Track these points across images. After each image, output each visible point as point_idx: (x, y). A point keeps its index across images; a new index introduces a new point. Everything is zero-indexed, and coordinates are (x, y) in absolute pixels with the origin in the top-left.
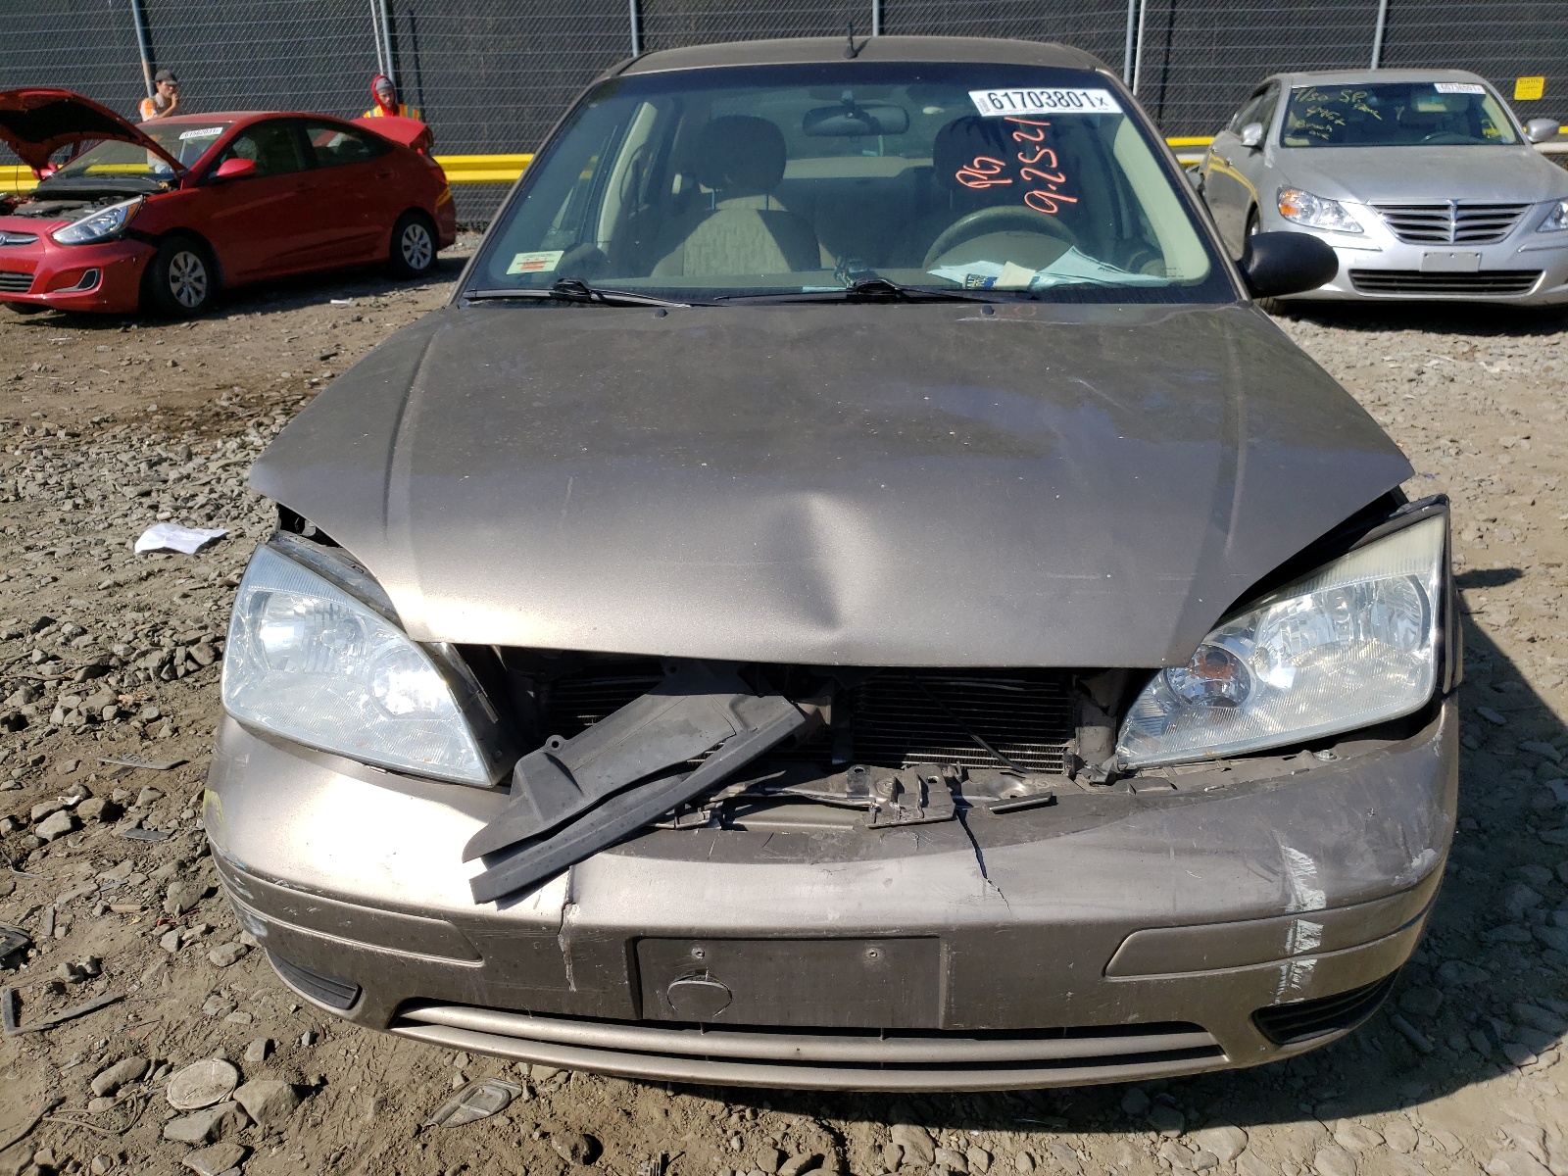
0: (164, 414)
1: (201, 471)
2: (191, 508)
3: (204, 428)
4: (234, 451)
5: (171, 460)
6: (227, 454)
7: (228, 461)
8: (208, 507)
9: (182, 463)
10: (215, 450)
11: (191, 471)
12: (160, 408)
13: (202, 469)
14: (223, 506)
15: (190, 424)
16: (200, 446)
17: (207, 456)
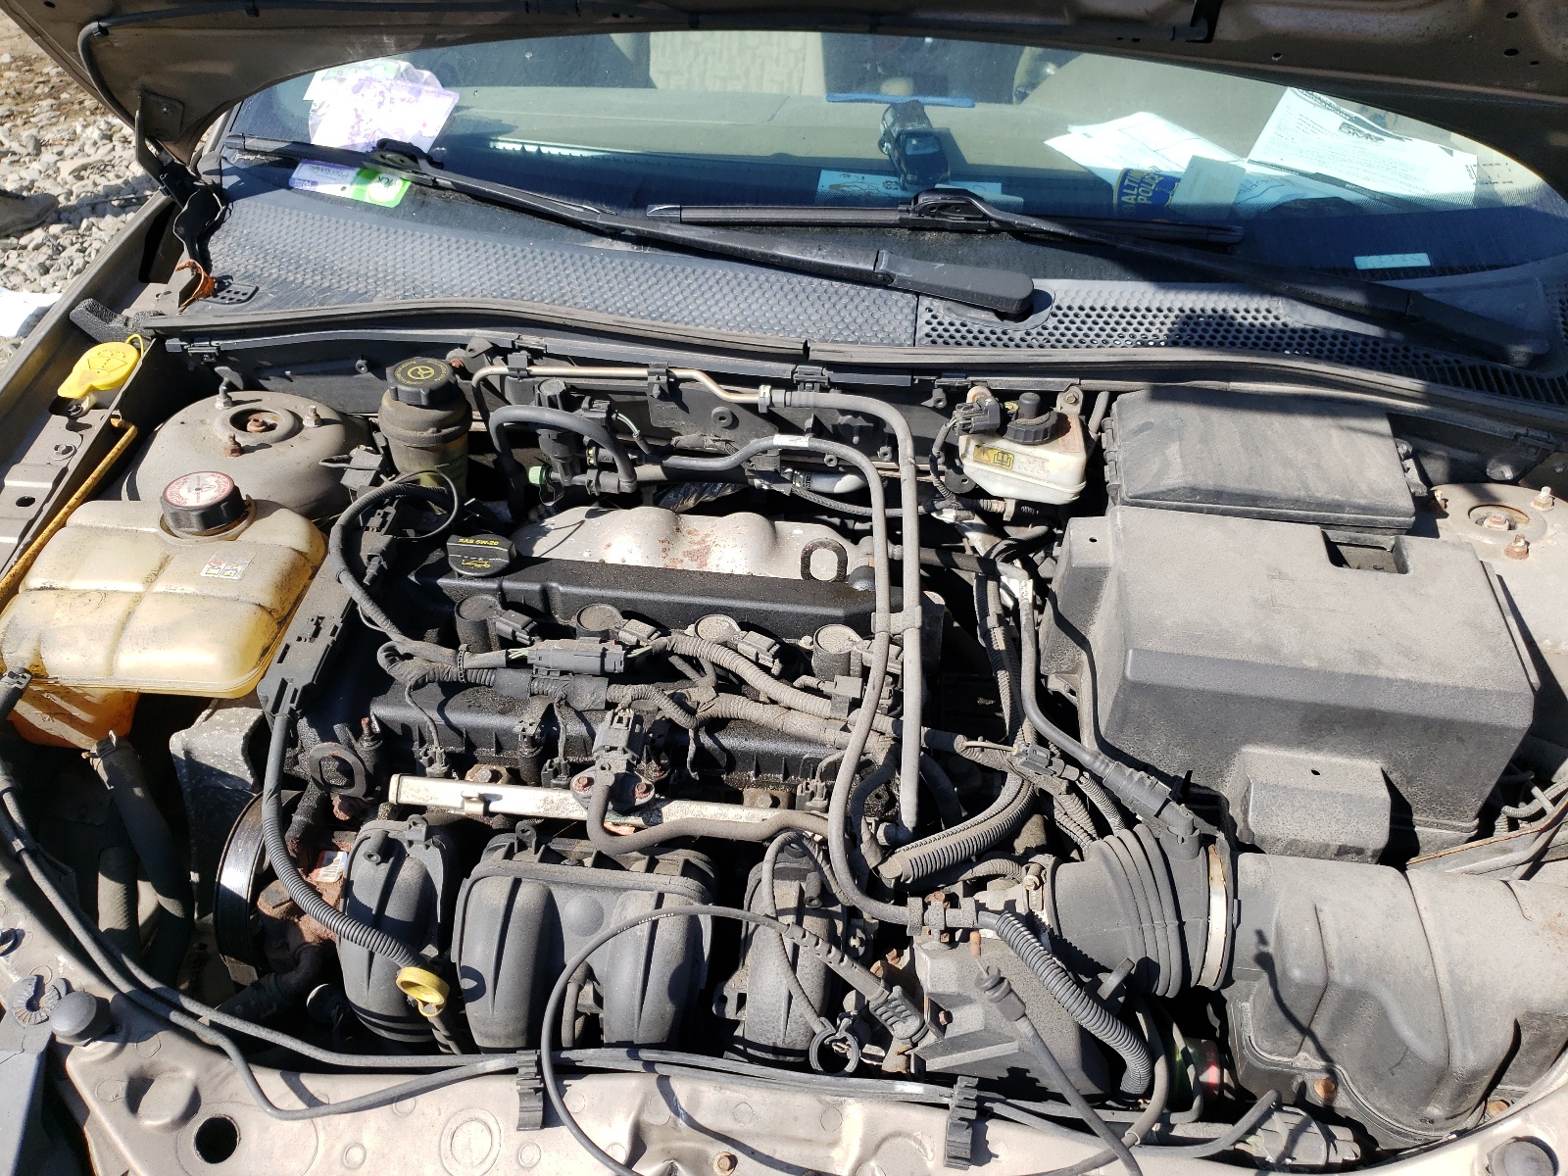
0: (18, 69)
1: (49, 176)
2: (24, 248)
3: (64, 96)
4: (95, 143)
5: (14, 153)
6: (86, 148)
7: (85, 161)
8: (44, 249)
9: (27, 159)
10: (73, 138)
11: (35, 176)
12: (15, 59)
13: (50, 172)
14: (64, 248)
15: (47, 90)
16: (54, 129)
17: (60, 148)
